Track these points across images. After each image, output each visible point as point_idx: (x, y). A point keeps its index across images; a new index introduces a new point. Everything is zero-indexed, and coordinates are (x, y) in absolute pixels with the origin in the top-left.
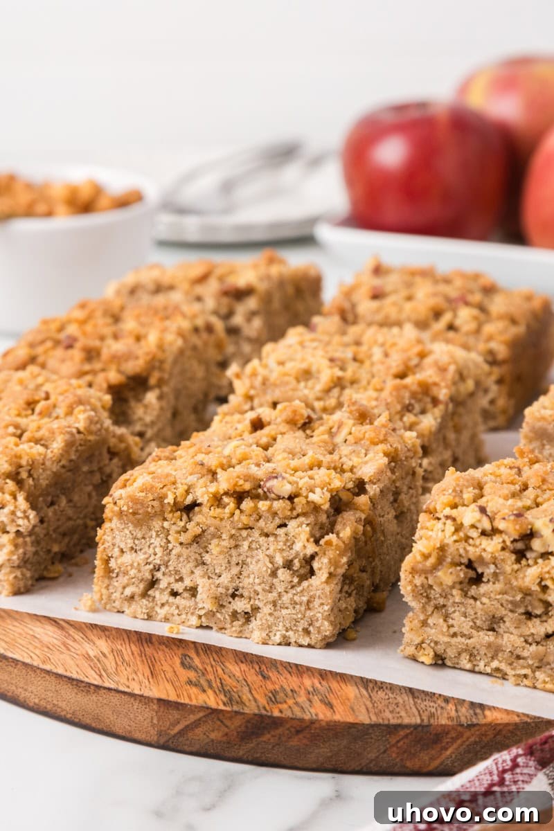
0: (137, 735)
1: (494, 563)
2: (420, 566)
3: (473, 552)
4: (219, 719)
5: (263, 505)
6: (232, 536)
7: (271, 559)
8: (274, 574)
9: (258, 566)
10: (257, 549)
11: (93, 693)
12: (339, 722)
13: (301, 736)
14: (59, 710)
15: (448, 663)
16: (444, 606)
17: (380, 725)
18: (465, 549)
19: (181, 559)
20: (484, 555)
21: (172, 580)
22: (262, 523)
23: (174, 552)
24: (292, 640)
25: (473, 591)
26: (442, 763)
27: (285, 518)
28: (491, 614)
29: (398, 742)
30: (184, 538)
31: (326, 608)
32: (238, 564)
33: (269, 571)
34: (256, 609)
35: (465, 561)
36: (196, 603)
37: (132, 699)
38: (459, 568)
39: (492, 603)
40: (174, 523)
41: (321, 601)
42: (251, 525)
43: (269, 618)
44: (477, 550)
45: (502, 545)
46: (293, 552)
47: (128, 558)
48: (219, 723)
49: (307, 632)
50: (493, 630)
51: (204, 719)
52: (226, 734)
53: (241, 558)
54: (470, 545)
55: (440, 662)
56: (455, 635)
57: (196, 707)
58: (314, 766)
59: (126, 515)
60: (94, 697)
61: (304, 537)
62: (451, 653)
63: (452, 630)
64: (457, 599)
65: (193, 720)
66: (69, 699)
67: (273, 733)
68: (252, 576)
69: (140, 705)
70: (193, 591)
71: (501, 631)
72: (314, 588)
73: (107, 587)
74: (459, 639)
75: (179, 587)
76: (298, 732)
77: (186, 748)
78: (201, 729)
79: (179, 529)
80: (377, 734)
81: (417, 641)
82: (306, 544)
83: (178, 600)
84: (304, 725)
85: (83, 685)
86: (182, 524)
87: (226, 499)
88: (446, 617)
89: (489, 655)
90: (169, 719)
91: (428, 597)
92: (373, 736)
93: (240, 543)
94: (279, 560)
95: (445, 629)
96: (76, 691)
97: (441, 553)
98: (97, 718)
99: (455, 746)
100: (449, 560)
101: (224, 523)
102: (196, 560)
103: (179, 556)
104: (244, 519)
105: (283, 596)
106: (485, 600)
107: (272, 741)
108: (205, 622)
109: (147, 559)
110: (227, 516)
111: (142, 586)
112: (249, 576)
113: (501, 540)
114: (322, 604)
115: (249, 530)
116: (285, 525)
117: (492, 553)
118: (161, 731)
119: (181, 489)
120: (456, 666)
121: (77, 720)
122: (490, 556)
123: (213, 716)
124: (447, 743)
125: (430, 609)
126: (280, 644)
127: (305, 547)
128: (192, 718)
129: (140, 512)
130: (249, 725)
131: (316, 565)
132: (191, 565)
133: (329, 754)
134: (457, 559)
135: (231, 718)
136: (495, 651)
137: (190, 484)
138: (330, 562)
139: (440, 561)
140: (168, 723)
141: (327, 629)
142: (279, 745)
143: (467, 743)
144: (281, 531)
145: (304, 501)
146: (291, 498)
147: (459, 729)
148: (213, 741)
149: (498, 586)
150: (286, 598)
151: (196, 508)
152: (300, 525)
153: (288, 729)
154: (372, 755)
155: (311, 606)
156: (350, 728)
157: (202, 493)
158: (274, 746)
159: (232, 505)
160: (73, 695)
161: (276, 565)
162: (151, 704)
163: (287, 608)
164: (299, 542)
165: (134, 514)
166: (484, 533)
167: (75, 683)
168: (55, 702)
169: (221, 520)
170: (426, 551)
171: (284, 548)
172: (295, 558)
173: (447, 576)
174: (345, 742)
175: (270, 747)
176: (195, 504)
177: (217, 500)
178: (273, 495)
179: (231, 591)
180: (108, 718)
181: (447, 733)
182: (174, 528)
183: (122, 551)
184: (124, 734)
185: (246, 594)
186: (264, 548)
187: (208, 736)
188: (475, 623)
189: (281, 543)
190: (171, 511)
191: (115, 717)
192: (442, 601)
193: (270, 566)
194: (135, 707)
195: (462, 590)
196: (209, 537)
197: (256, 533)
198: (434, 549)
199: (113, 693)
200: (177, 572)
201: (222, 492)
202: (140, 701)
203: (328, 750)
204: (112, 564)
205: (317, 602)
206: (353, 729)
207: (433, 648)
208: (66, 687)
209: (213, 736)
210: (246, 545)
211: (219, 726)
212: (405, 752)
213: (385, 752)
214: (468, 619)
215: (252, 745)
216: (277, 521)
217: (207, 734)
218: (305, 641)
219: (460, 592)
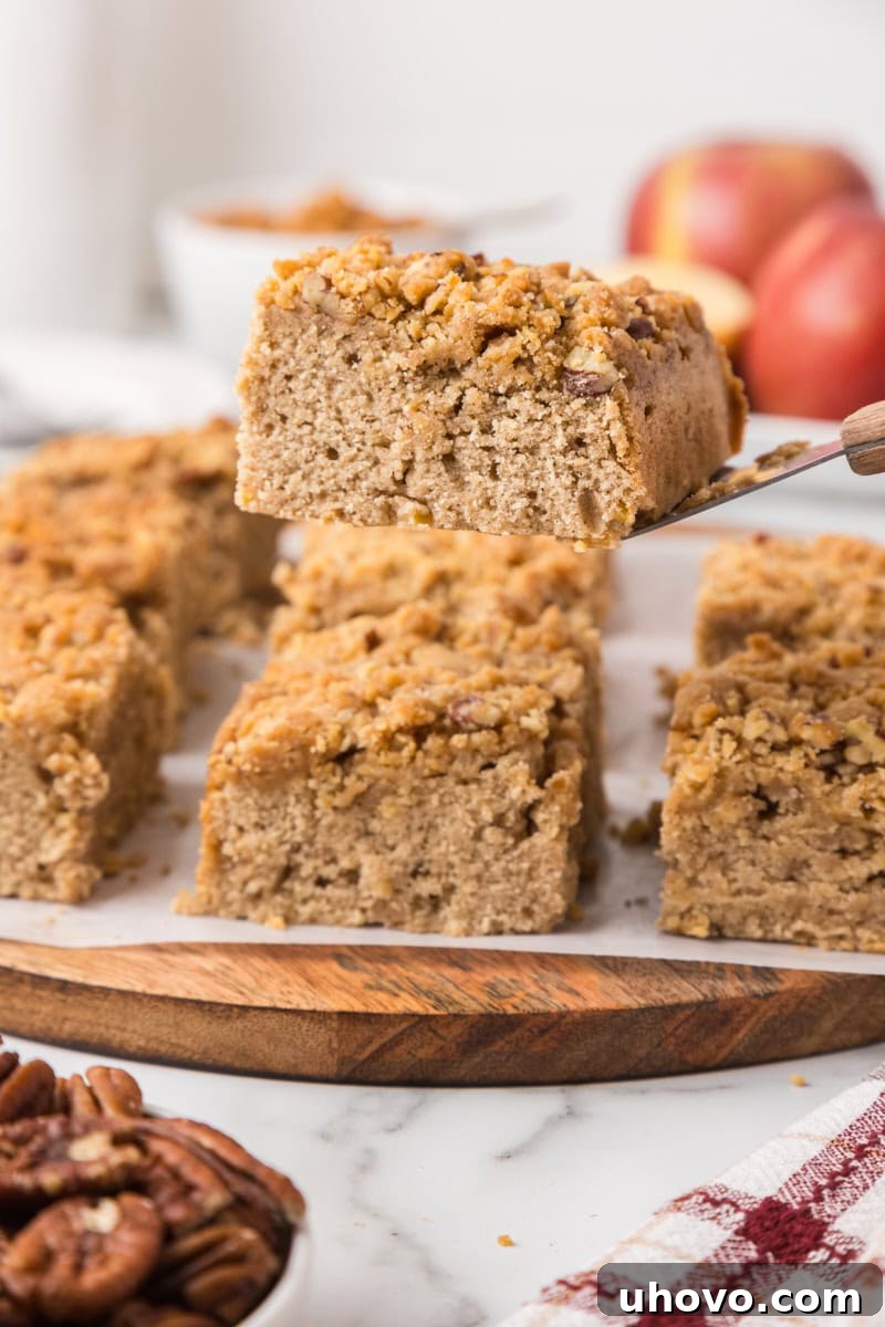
0: (307, 1069)
1: (796, 786)
2: (691, 803)
3: (765, 775)
4: (430, 1029)
5: (458, 740)
6: (414, 790)
7: (474, 814)
8: (478, 836)
9: (454, 827)
10: (451, 803)
11: (238, 1018)
12: (598, 1010)
13: (547, 1037)
14: (179, 1051)
15: (728, 932)
16: (722, 854)
17: (653, 1008)
18: (753, 772)
19: (335, 831)
20: (782, 776)
21: (319, 862)
22: (457, 766)
23: (325, 822)
24: (507, 926)
25: (766, 827)
26: (731, 1053)
27: (492, 755)
28: (791, 857)
29: (676, 1028)
30: (339, 800)
31: (558, 875)
32: (421, 829)
33: (471, 832)
34: (450, 889)
35: (752, 788)
36: (358, 892)
37: (299, 1019)
38: (745, 799)
39: (794, 841)
40: (323, 782)
41: (549, 866)
42: (442, 770)
43: (470, 899)
44: (771, 770)
45: (803, 761)
46: (506, 802)
47: (251, 839)
48: (430, 1034)
49: (528, 912)
50: (791, 878)
51: (408, 1032)
52: (441, 1049)
53: (427, 819)
54: (760, 765)
55: (718, 934)
56: (738, 893)
57: (396, 1016)
58: (565, 1077)
59: (248, 777)
60: (239, 1024)
61: (522, 779)
62: (733, 918)
63: (735, 886)
64: (743, 842)
65: (391, 1036)
66: (196, 1034)
67: (507, 1038)
68: (444, 843)
69: (312, 1025)
70: (352, 876)
71: (804, 879)
72: (538, 849)
73: (219, 885)
74: (745, 898)
75: (330, 872)
76: (542, 1032)
77: (381, 1077)
78: (403, 1047)
79: (331, 788)
80: (649, 1021)
81: (683, 906)
82: (527, 788)
83: (330, 890)
84: (550, 1021)
85: (221, 1008)
86: (337, 780)
87: (402, 739)
88: (725, 869)
89: (789, 914)
90: (355, 1038)
91: (700, 845)
92: (643, 1025)
93: (426, 798)
94: (487, 815)
95: (725, 886)
96: (208, 1018)
97: (719, 781)
98: (243, 1054)
99: (749, 1025)
100: (731, 788)
101: (401, 771)
102: (358, 830)
103: (331, 827)
104: (432, 763)
105: (492, 866)
106: (782, 839)
107: (506, 1049)
108: (371, 916)
109: (281, 836)
110: (405, 761)
111: (274, 877)
112: (438, 844)
113: (802, 754)
114: (551, 871)
115: (438, 778)
116: (490, 766)
117: (793, 773)
118: (344, 1058)
119: (333, 730)
120: (741, 936)
121: (209, 1062)
122: (790, 776)
123: (421, 1025)
124: (739, 1022)
125: (701, 861)
126: (488, 934)
127: (524, 792)
128: (391, 1032)
129: (273, 769)
130: (474, 1031)
131: (539, 817)
132: (349, 838)
133: (585, 1058)
134: (742, 787)
135: (448, 1025)
136: (797, 908)
137: (344, 721)
138: (562, 811)
139: (719, 792)
140: (355, 1045)
141: (558, 903)
142: (515, 1053)
143: (764, 1020)
144: (488, 774)
145: (516, 729)
146: (498, 728)
147: (754, 1001)
148: (421, 1060)
149: (802, 818)
150: (496, 869)
151: (357, 757)
152: (515, 762)
153: (530, 1030)
154: (642, 1052)
155: (535, 874)
156: (613, 1017)
157: (365, 733)
158: (508, 1057)
159: (412, 745)
160: (205, 1025)
161: (481, 823)
162: (329, 1022)
163: (497, 882)
164: (514, 786)
165: (262, 774)
166: (776, 748)
167: (207, 1007)
168: (174, 1040)
169: (397, 767)
170: (700, 779)
171: (494, 797)
172: (509, 809)
173: (729, 812)
174: (607, 1038)
175: (504, 1058)
176: (353, 750)
177: (389, 741)
178: (471, 726)
179: (411, 868)
180: (261, 1051)
181: (738, 1009)
182: (325, 787)
183: (241, 829)
184: (285, 1071)
185: (434, 870)
186: (462, 801)
187: (414, 1056)
188: (767, 872)
189: (489, 792)
190: (320, 764)
191: (272, 1048)
192: (719, 847)
193: (472, 824)
194: (304, 1029)
195: (749, 828)
196: (378, 794)
197: (450, 782)
198: (710, 775)
199: (268, 1014)
200: (327, 850)
201: (393, 728)
202: (312, 1018)
203: (584, 1052)
204: (227, 849)
205: (543, 870)
206: (619, 1019)
207: (707, 914)
208: (191, 1015)
209: (421, 1054)
210: (434, 800)
211: (431, 1039)
212: (685, 1042)
213: (659, 1045)
214: (758, 868)
215: (478, 1060)
216: (480, 761)
217: (413, 1051)
218: (528, 925)
219: (746, 832)
